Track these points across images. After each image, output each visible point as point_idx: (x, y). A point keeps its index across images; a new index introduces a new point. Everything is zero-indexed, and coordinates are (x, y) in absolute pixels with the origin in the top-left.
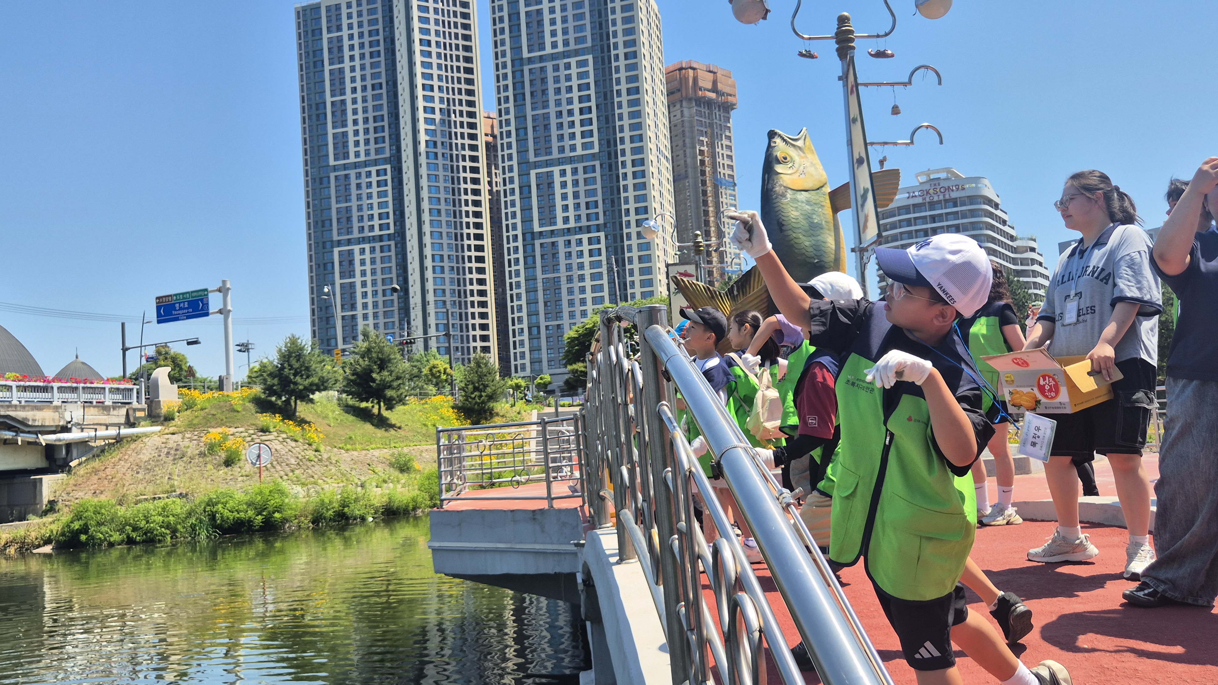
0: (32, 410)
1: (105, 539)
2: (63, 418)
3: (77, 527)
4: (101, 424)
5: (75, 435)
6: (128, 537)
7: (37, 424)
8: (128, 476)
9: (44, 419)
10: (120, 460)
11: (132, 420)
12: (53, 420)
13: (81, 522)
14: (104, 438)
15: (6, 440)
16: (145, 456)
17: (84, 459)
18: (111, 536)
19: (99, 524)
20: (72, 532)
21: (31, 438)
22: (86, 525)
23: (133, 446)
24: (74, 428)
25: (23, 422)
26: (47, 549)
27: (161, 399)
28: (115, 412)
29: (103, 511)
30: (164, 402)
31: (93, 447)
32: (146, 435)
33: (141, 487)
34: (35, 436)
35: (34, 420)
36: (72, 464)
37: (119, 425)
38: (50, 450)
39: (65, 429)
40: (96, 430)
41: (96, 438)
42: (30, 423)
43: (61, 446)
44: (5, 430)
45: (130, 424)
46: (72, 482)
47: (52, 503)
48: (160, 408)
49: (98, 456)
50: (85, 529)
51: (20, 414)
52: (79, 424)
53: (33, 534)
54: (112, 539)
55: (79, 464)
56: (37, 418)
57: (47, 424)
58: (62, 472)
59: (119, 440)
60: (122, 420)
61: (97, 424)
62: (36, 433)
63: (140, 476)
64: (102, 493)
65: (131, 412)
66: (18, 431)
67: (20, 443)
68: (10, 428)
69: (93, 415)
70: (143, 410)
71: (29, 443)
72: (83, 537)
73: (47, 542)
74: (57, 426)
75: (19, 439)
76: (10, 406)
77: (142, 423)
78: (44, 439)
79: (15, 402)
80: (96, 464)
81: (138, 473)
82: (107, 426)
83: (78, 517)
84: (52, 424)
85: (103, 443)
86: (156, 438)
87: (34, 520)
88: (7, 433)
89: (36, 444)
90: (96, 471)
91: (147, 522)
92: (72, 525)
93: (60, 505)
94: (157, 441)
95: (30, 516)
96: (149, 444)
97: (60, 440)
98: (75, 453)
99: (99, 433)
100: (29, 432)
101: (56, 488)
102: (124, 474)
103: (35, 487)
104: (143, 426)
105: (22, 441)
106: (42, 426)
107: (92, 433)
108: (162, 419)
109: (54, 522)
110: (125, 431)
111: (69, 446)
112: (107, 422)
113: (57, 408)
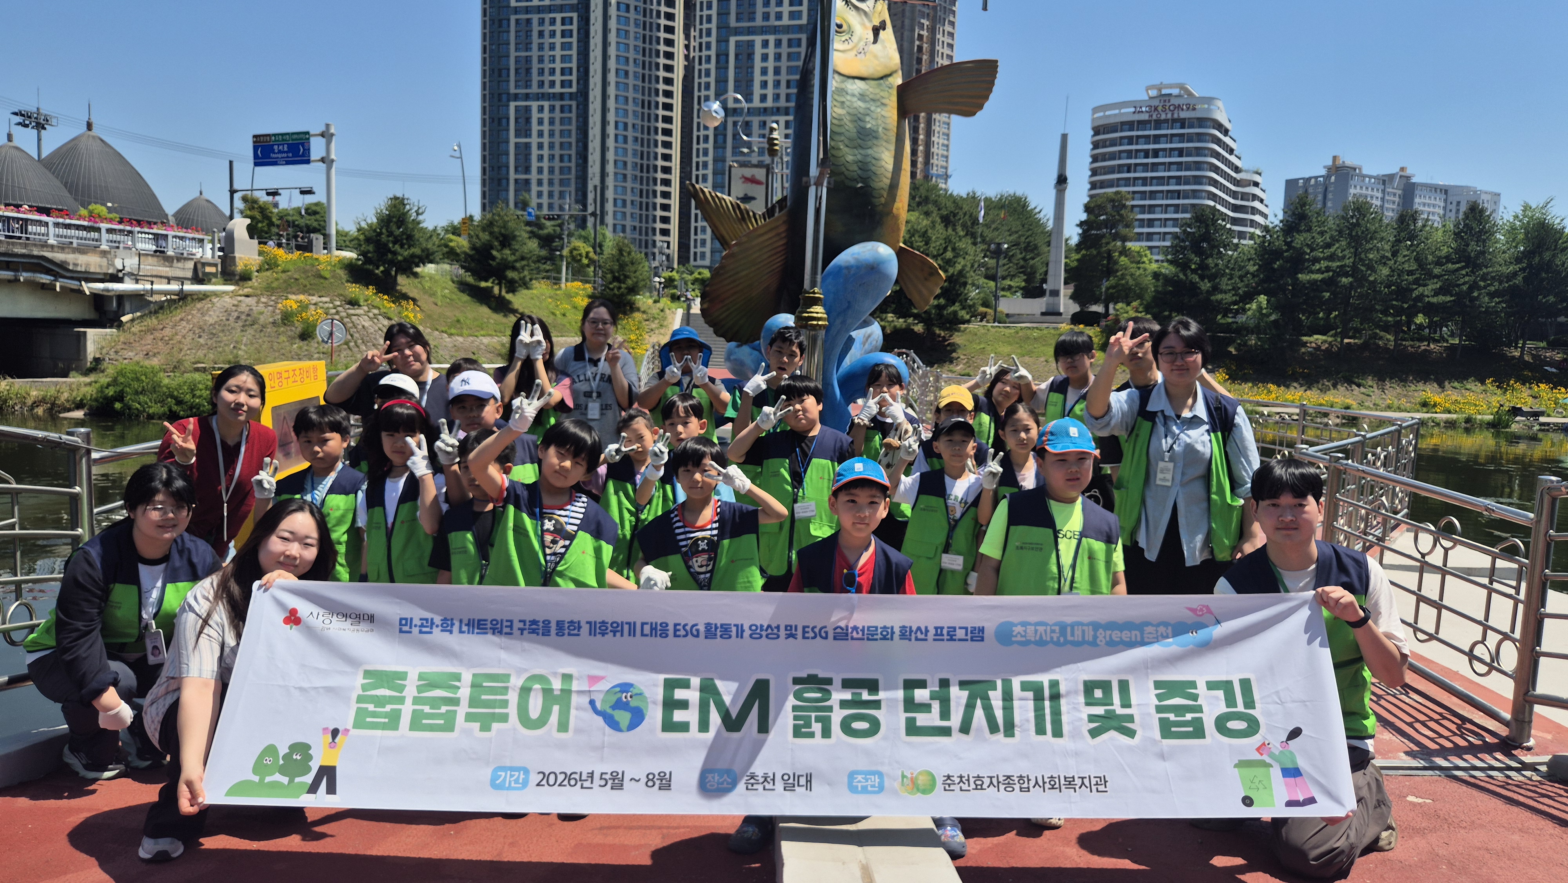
0: (74, 252)
1: (144, 411)
2: (113, 265)
3: (111, 393)
4: (161, 277)
5: (128, 286)
6: (170, 410)
7: (79, 269)
8: (189, 339)
9: (88, 265)
10: (182, 320)
11: (200, 275)
12: (100, 266)
13: (119, 389)
14: (166, 293)
15: (43, 284)
16: (212, 318)
17: (138, 314)
18: (150, 407)
19: (137, 393)
20: (106, 398)
21: (73, 284)
22: (122, 391)
23: (199, 305)
24: (126, 279)
25: (62, 265)
26: (79, 414)
27: (237, 255)
28: (180, 265)
29: (143, 378)
30: (240, 258)
31: (151, 302)
32: (215, 294)
33: (200, 354)
34: (78, 283)
35: (76, 265)
36: (124, 319)
37: (182, 280)
38: (98, 299)
39: (115, 278)
40: (152, 283)
41: (152, 292)
42: (71, 268)
43: (111, 297)
44: (41, 272)
45: (197, 278)
46: (122, 339)
47: (97, 360)
48: (235, 265)
49: (156, 312)
50: (120, 397)
51: (59, 256)
52: (133, 274)
53: (66, 395)
54: (151, 411)
55: (133, 320)
56: (79, 262)
57: (92, 270)
58: (111, 327)
59: (183, 297)
60: (189, 274)
61: (156, 276)
62: (79, 280)
63: (202, 341)
64: (154, 355)
65: (199, 266)
66: (57, 276)
67: (58, 289)
68: (48, 272)
69: (151, 266)
70: (216, 265)
71: (72, 290)
72: (118, 405)
73: (79, 406)
74: (105, 274)
75: (58, 285)
76: (45, 245)
77: (214, 280)
78: (88, 288)
79: (52, 241)
80: (152, 322)
81: (200, 337)
82: (169, 280)
83: (114, 382)
84: (98, 270)
85: (164, 299)
86: (227, 299)
87: (75, 379)
88: (43, 276)
89: (81, 292)
90: (151, 330)
91: (194, 396)
92: (107, 391)
93: (105, 365)
94: (228, 301)
95: (72, 373)
96: (218, 305)
97: (108, 290)
98: (127, 307)
99: (156, 287)
100: (72, 278)
101: (104, 344)
102: (184, 337)
103: (79, 341)
104: (215, 284)
105: (61, 287)
106: (86, 272)
107: (148, 286)
108: (237, 277)
109: (90, 384)
110: (189, 287)
111: (121, 297)
112: (170, 275)
113: (104, 253)
